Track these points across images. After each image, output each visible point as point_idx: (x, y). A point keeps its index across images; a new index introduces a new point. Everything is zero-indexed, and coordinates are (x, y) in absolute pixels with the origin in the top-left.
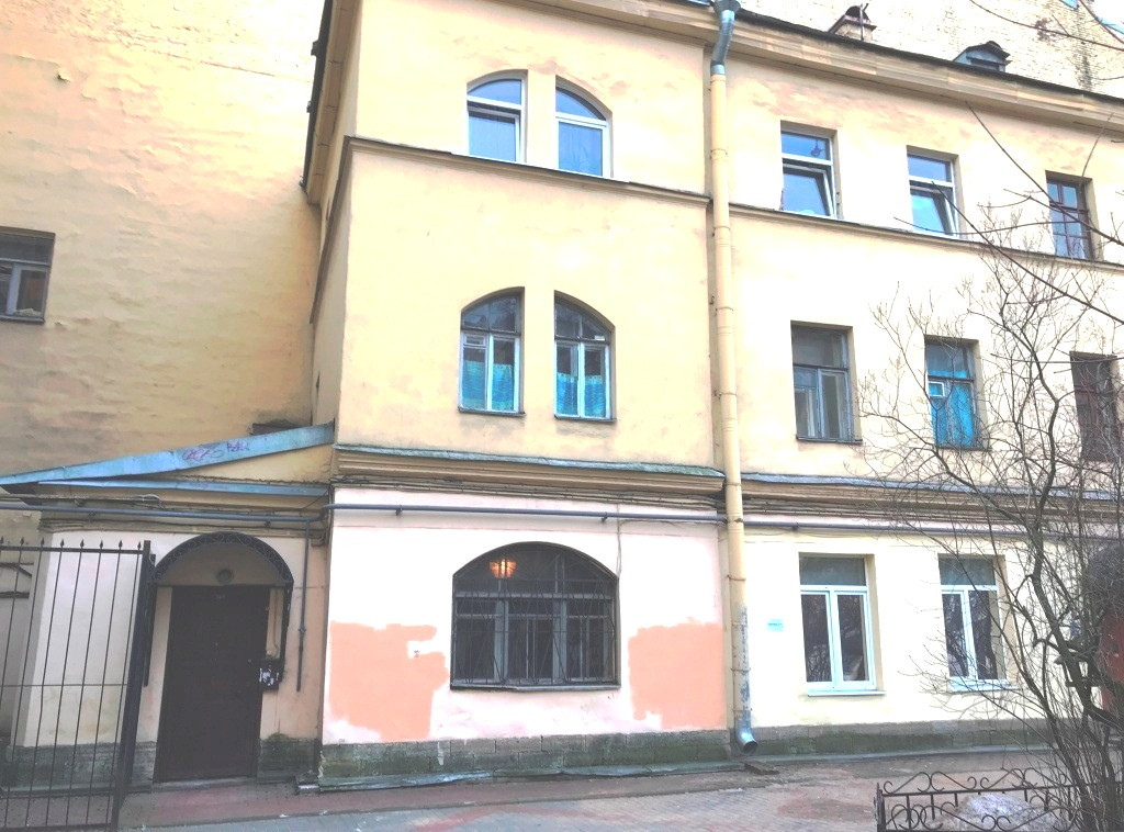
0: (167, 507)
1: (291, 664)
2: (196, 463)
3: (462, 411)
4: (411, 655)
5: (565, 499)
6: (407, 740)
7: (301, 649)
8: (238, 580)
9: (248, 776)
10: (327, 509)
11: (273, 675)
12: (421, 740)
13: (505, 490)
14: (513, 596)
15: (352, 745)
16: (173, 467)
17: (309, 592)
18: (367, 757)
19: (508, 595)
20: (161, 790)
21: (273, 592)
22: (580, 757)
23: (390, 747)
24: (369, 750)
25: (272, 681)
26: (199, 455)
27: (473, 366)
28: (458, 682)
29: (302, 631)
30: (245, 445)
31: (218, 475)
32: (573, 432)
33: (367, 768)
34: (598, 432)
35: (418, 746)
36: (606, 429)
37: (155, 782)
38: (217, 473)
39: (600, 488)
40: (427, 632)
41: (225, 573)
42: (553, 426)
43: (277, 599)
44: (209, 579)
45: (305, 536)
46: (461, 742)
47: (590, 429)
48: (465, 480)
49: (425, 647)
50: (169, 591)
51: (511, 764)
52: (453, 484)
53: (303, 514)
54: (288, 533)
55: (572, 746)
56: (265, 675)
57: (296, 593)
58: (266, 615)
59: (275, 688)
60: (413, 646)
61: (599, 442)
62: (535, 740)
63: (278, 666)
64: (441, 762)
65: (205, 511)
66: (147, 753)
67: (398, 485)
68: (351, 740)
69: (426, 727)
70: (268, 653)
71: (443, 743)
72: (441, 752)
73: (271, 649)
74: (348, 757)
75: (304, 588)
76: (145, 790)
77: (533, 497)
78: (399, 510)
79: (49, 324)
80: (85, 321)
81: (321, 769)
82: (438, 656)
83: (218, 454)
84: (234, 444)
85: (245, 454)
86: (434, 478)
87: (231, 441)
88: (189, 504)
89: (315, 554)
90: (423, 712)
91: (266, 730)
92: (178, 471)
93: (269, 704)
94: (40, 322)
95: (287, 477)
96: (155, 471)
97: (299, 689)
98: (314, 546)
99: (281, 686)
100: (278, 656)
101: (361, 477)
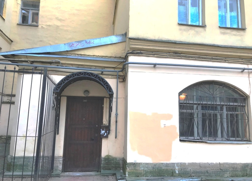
0: (63, 65)
1: (113, 127)
2: (74, 48)
3: (180, 24)
4: (162, 126)
5: (225, 62)
6: (162, 162)
7: (116, 122)
8: (92, 94)
9: (98, 171)
10: (125, 65)
11: (106, 132)
12: (168, 162)
13: (199, 58)
14: (204, 103)
15: (140, 163)
16: (65, 50)
17: (119, 99)
18: (146, 169)
19: (201, 103)
20: (64, 176)
21: (105, 99)
22: (237, 172)
23: (155, 165)
24: (146, 166)
25: (106, 134)
26: (75, 45)
27: (182, 8)
28: (182, 138)
29: (117, 115)
30: (92, 41)
31: (83, 53)
32: (227, 33)
33: (146, 174)
34: (238, 34)
35: (167, 165)
36: (241, 33)
37: (62, 172)
38: (82, 52)
39: (240, 57)
40: (169, 117)
41: (87, 91)
42: (218, 31)
43: (106, 102)
44: (80, 93)
45: (116, 78)
46: (185, 164)
47: (234, 32)
48: (182, 53)
49: (169, 123)
50: (66, 98)
51: (207, 174)
52: (177, 55)
53: (115, 69)
54: (110, 77)
55: (233, 168)
56: (103, 132)
57: (114, 100)
58: (102, 108)
59: (107, 137)
60: (163, 122)
61: (239, 38)
62: (217, 164)
63: (108, 128)
64: (177, 172)
65: (78, 67)
66: (59, 161)
67: (154, 55)
68: (138, 161)
69: (170, 156)
70: (104, 123)
71: (177, 164)
72: (177, 168)
73: (105, 122)
74: (138, 168)
75: (117, 98)
76: (58, 176)
77: (211, 61)
78: (155, 65)
79: (40, 26)
80: (49, 26)
81: (127, 173)
82: (174, 127)
83: (82, 45)
84: (88, 41)
85: (92, 45)
86: (169, 52)
87: (87, 40)
88: (72, 64)
89: (120, 85)
90: (168, 150)
91: (104, 154)
92: (67, 51)
93: (105, 143)
94: (37, 26)
95: (109, 55)
96: (58, 51)
97: (116, 137)
98: (120, 82)
99: (109, 136)
100: (108, 125)
101: (139, 51)
